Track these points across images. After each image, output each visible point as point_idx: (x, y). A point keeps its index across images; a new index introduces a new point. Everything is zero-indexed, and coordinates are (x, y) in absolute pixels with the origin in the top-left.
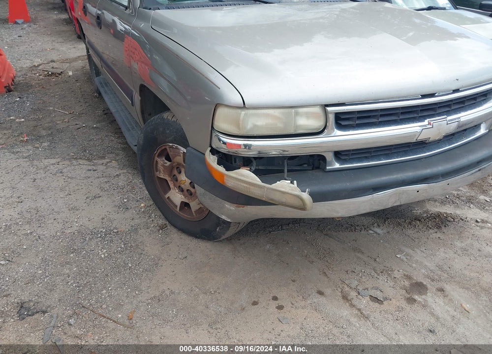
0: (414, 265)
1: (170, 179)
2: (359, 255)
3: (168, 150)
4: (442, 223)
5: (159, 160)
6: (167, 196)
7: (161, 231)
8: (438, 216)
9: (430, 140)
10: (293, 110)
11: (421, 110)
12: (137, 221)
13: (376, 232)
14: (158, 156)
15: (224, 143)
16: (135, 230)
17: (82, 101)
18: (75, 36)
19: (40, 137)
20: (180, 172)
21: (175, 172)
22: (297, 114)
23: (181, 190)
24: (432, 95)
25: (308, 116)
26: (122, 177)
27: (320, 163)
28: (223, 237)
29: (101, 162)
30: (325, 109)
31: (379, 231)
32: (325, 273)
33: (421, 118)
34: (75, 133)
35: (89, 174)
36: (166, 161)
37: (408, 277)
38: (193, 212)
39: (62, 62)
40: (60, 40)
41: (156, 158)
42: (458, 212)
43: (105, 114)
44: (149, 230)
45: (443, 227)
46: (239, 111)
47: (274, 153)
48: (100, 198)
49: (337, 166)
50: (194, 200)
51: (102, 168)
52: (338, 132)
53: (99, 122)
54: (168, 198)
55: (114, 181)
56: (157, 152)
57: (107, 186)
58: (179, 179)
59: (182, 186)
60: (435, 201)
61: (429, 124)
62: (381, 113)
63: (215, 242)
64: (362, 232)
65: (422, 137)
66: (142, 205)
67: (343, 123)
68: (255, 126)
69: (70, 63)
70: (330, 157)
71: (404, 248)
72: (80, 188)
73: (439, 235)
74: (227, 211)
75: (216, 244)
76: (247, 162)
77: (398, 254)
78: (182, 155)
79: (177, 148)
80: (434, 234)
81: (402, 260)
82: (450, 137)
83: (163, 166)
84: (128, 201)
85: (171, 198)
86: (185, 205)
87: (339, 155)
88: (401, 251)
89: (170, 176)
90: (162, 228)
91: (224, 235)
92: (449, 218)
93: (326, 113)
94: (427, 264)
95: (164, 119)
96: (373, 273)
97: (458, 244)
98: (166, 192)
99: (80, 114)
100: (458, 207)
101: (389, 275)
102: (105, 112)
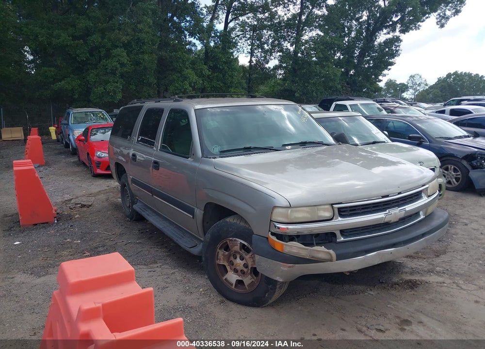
0: (400, 310)
1: (227, 264)
2: (362, 307)
3: (228, 242)
4: (414, 286)
5: (220, 251)
6: (224, 278)
7: (222, 304)
8: (410, 281)
9: (392, 221)
10: (316, 207)
11: (383, 205)
12: (202, 300)
13: (369, 294)
14: (219, 249)
15: (279, 228)
16: (203, 305)
17: (118, 224)
18: (90, 176)
19: (99, 252)
20: (236, 258)
21: (232, 258)
22: (318, 210)
23: (236, 271)
24: (387, 196)
25: (325, 210)
26: (177, 274)
27: (332, 239)
28: (270, 302)
29: (156, 265)
30: (332, 207)
31: (372, 293)
32: (342, 319)
33: (384, 210)
34: (124, 248)
35: (151, 274)
36: (225, 252)
37: (398, 317)
38: (246, 286)
39: (87, 197)
40: (78, 179)
41: (218, 250)
42: (423, 278)
43: (142, 233)
44: (213, 304)
45: (415, 288)
46: (288, 209)
47: (306, 232)
48: (168, 288)
49: (342, 239)
50: (247, 277)
51: (158, 269)
52: (340, 219)
53: (139, 238)
54: (226, 279)
55: (173, 277)
56: (219, 246)
57: (168, 280)
58: (234, 263)
59: (238, 268)
60: (406, 273)
61: (389, 212)
62: (362, 207)
63: (263, 307)
64: (361, 294)
65: (386, 220)
66: (201, 290)
67: (343, 214)
68: (295, 218)
69: (95, 196)
70: (338, 234)
71: (391, 302)
72: (150, 283)
73: (413, 292)
74: (280, 272)
75: (263, 308)
76: (292, 238)
77: (389, 305)
78: (239, 245)
79: (235, 241)
80: (409, 292)
81: (392, 308)
82: (403, 220)
83: (223, 255)
84: (189, 288)
85: (228, 279)
86: (240, 283)
87: (343, 232)
88: (389, 303)
89: (228, 262)
90: (222, 302)
91: (271, 299)
92: (418, 282)
93: (333, 208)
94: (409, 309)
95: (227, 222)
96: (374, 316)
97: (427, 297)
98: (223, 276)
99: (121, 235)
100: (422, 275)
101: (385, 317)
102: (141, 231)
